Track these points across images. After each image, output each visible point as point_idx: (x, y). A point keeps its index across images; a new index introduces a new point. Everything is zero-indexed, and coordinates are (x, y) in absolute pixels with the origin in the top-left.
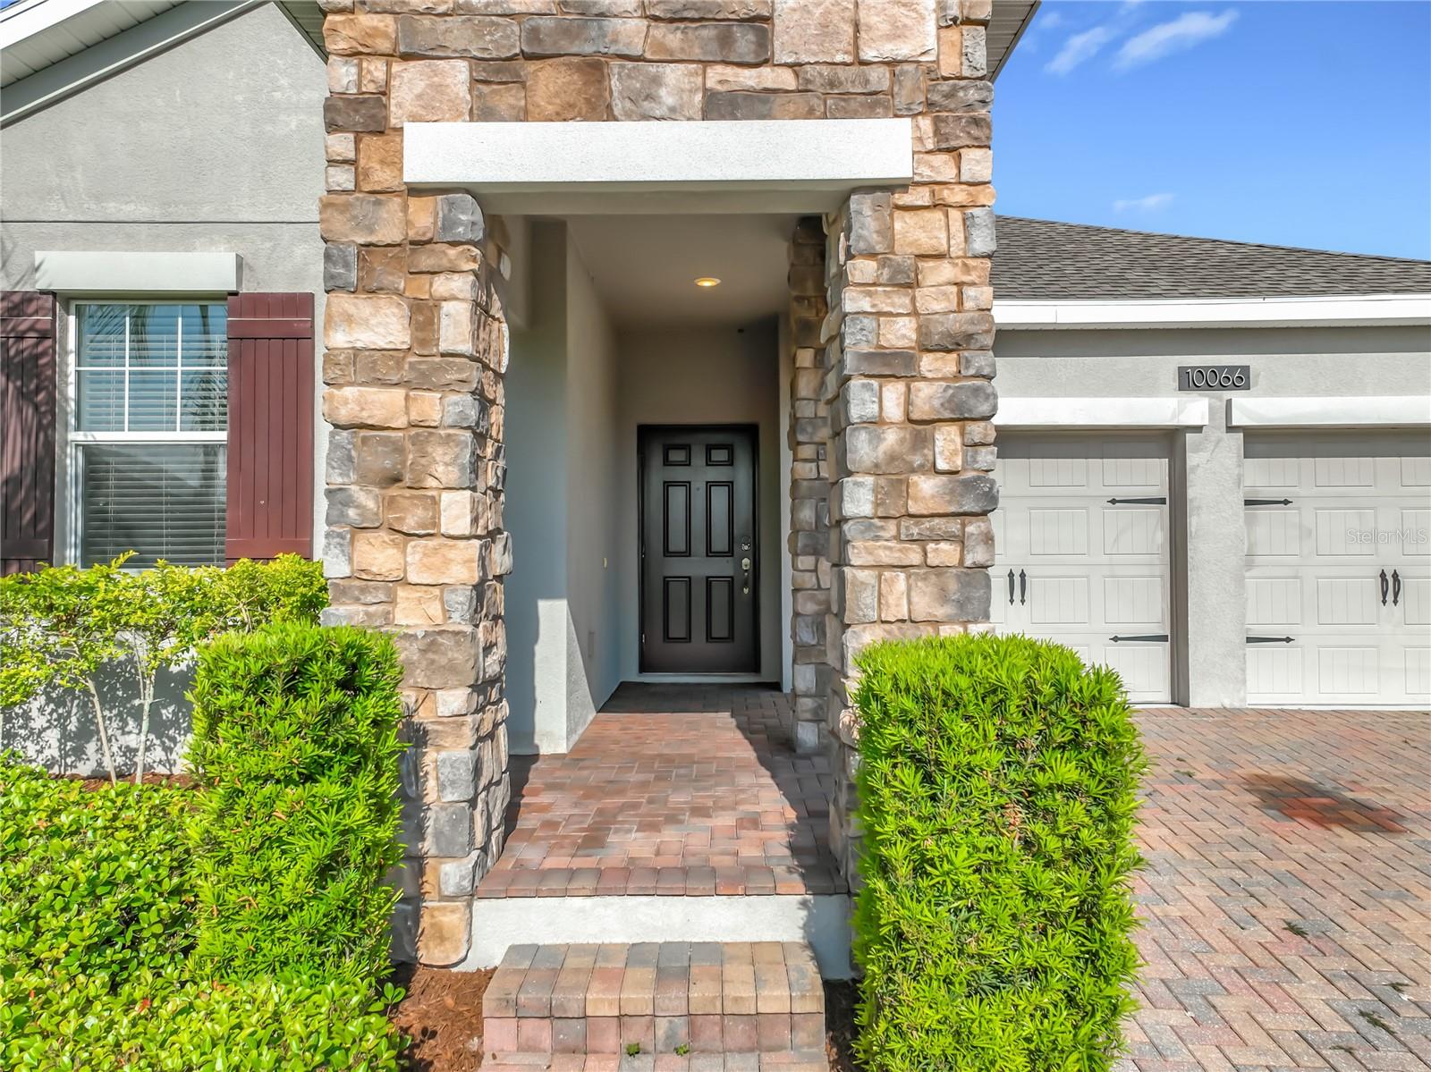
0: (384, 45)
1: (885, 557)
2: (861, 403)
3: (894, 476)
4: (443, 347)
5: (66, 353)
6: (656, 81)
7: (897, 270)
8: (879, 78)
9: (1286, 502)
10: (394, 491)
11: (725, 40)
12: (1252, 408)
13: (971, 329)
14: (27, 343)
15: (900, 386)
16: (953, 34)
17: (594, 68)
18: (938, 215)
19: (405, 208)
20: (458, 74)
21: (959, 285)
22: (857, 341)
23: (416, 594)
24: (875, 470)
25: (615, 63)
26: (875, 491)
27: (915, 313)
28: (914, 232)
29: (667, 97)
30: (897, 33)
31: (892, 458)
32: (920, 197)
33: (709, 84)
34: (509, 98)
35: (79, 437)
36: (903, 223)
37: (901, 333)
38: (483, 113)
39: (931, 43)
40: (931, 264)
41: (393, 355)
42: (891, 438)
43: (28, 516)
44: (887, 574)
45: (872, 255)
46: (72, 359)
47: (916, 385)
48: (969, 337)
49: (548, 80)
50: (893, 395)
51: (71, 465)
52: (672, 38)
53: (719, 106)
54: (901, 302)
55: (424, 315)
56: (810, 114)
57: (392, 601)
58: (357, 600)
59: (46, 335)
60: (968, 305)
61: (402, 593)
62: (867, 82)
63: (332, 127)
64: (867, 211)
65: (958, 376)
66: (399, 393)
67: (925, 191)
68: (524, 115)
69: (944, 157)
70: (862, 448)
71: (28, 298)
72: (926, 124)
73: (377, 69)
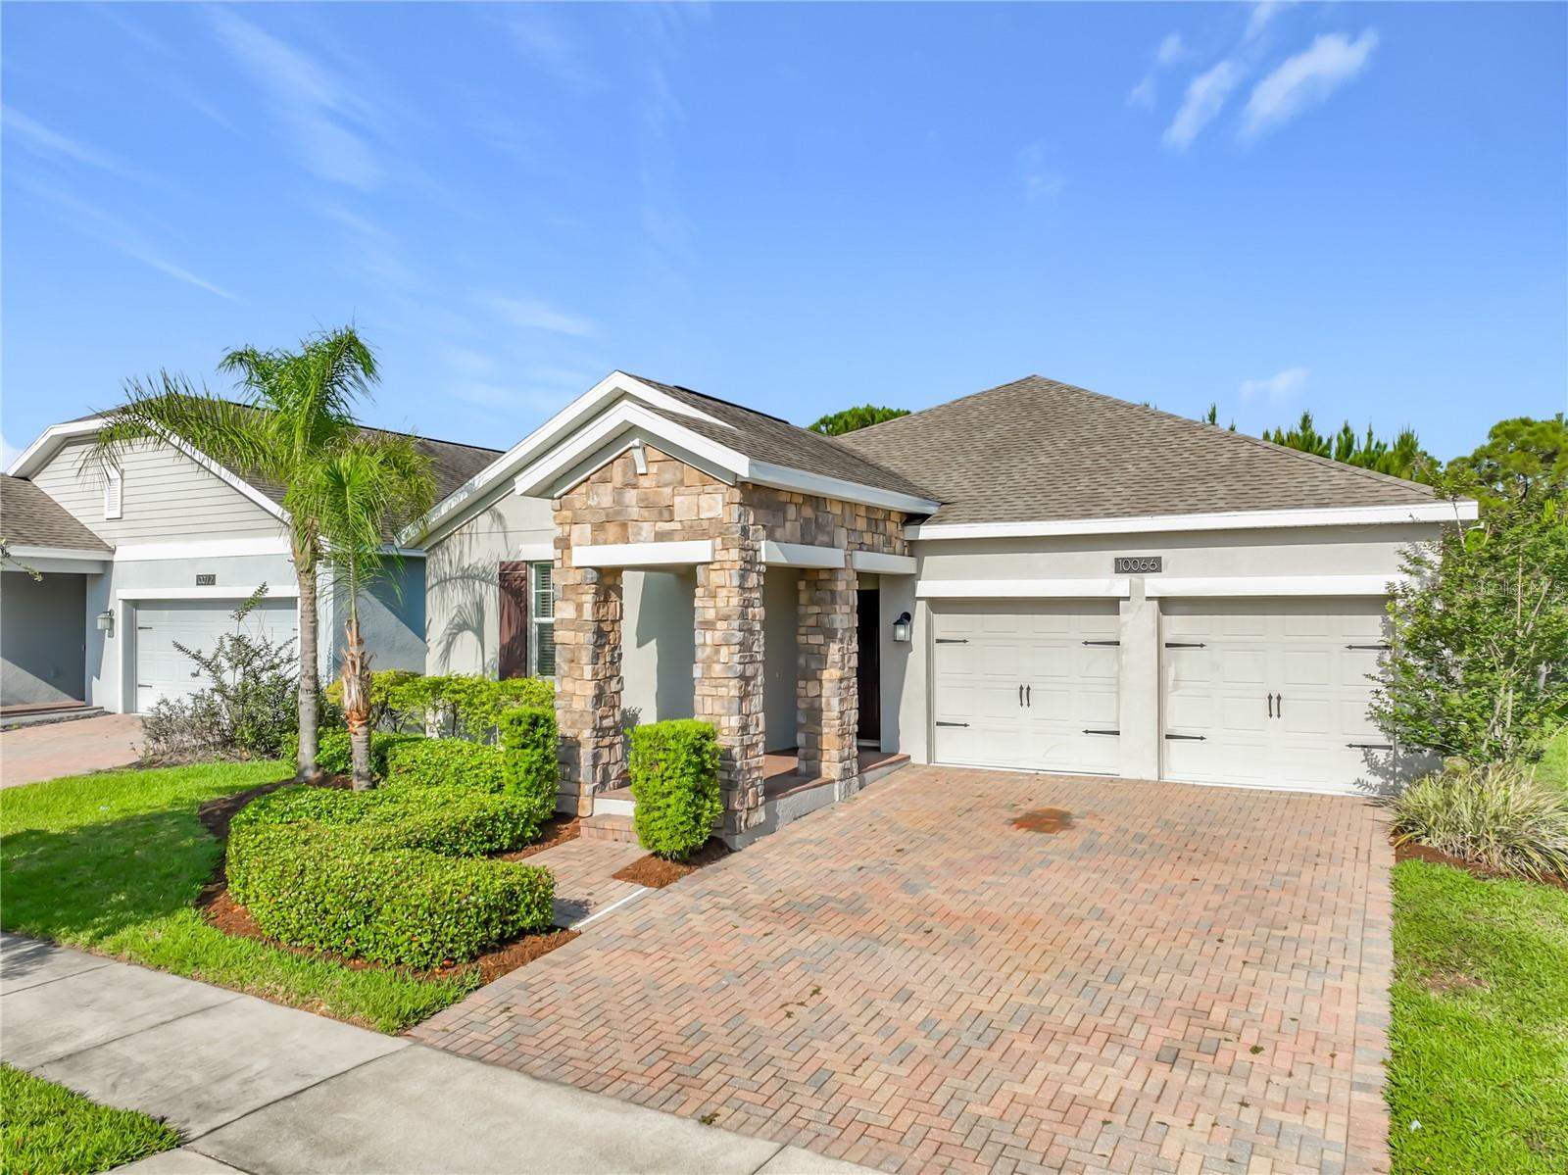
0: (569, 521)
1: (706, 692)
2: (699, 640)
3: (708, 663)
4: (584, 618)
5: (531, 584)
6: (641, 528)
7: (710, 592)
8: (705, 525)
9: (1202, 646)
10: (572, 665)
11: (661, 513)
12: (1157, 584)
13: (729, 613)
14: (518, 582)
15: (711, 632)
16: (727, 508)
17: (624, 526)
18: (722, 572)
19: (574, 573)
20: (588, 528)
21: (729, 597)
22: (698, 617)
23: (579, 698)
24: (703, 662)
25: (630, 523)
26: (703, 668)
27: (715, 607)
28: (716, 578)
29: (644, 534)
30: (711, 509)
31: (708, 658)
32: (716, 566)
33: (657, 529)
34: (601, 536)
35: (536, 620)
36: (713, 575)
37: (711, 614)
38: (595, 542)
39: (721, 512)
40: (720, 589)
41: (573, 621)
42: (708, 650)
43: (518, 652)
44: (706, 698)
45: (704, 587)
46: (534, 587)
47: (716, 632)
48: (730, 616)
49: (612, 530)
50: (709, 634)
51: (535, 630)
52: (645, 513)
53: (660, 537)
54: (711, 603)
55: (579, 608)
56: (684, 539)
57: (572, 700)
58: (562, 700)
59: (524, 579)
60: (731, 604)
61: (574, 698)
62: (702, 526)
63: (556, 548)
64: (701, 571)
65: (728, 629)
66: (573, 633)
67: (718, 563)
68: (605, 543)
69: (725, 551)
70: (700, 654)
71: (518, 564)
72: (719, 540)
73: (567, 528)
